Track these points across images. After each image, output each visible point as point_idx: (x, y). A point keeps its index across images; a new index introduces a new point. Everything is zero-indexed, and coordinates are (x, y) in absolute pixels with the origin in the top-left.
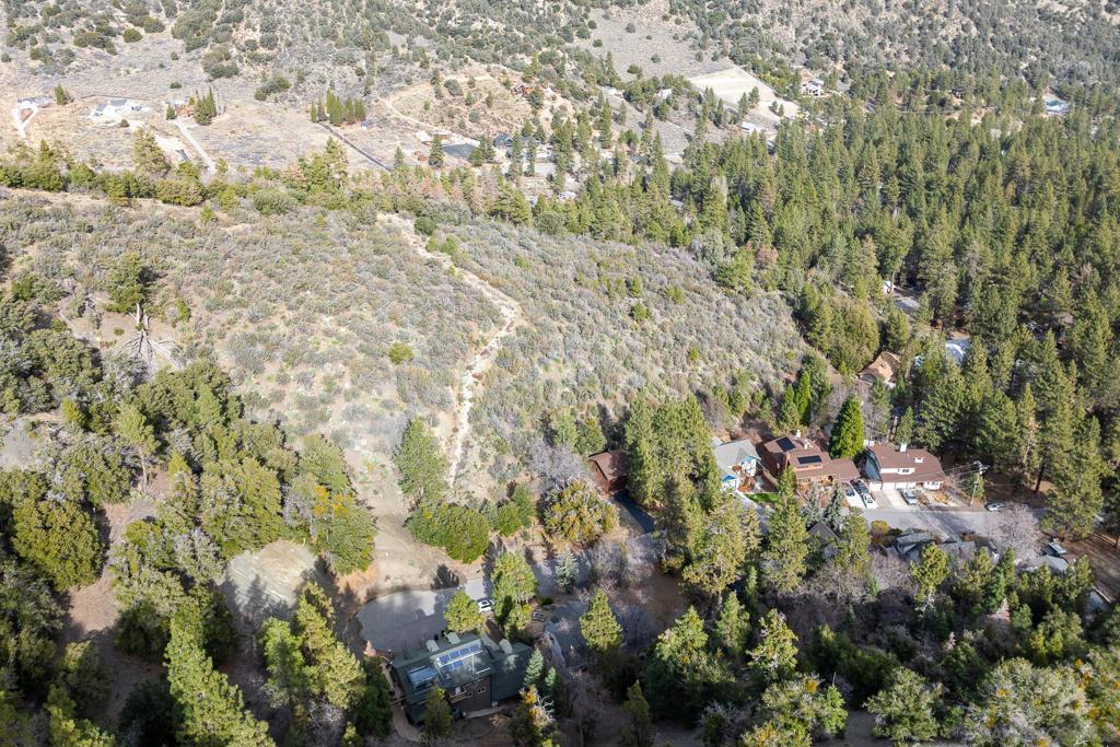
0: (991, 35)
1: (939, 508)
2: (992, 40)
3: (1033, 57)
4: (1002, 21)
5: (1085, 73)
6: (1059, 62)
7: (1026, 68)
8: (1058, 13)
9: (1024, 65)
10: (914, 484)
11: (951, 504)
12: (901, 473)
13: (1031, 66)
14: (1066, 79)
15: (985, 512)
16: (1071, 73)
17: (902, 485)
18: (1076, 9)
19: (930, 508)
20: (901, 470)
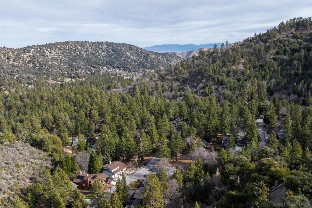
0: (3, 71)
1: (132, 174)
2: (3, 72)
3: (17, 75)
4: (4, 67)
5: (32, 78)
6: (24, 76)
7: (16, 78)
8: (16, 65)
9: (15, 78)
10: (121, 171)
11: (133, 171)
12: (117, 169)
13: (17, 78)
14: (28, 80)
15: (141, 169)
16: (29, 78)
17: (119, 173)
18: (21, 64)
19: (130, 175)
20: (117, 168)
